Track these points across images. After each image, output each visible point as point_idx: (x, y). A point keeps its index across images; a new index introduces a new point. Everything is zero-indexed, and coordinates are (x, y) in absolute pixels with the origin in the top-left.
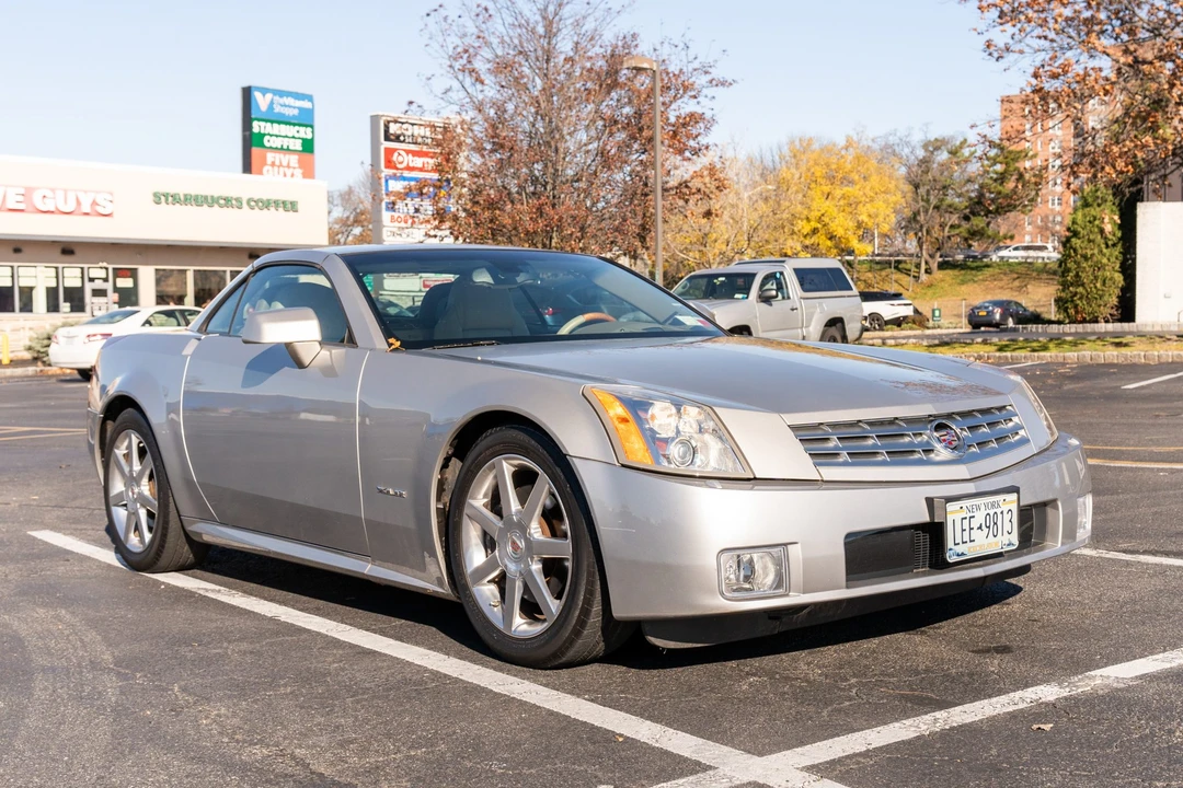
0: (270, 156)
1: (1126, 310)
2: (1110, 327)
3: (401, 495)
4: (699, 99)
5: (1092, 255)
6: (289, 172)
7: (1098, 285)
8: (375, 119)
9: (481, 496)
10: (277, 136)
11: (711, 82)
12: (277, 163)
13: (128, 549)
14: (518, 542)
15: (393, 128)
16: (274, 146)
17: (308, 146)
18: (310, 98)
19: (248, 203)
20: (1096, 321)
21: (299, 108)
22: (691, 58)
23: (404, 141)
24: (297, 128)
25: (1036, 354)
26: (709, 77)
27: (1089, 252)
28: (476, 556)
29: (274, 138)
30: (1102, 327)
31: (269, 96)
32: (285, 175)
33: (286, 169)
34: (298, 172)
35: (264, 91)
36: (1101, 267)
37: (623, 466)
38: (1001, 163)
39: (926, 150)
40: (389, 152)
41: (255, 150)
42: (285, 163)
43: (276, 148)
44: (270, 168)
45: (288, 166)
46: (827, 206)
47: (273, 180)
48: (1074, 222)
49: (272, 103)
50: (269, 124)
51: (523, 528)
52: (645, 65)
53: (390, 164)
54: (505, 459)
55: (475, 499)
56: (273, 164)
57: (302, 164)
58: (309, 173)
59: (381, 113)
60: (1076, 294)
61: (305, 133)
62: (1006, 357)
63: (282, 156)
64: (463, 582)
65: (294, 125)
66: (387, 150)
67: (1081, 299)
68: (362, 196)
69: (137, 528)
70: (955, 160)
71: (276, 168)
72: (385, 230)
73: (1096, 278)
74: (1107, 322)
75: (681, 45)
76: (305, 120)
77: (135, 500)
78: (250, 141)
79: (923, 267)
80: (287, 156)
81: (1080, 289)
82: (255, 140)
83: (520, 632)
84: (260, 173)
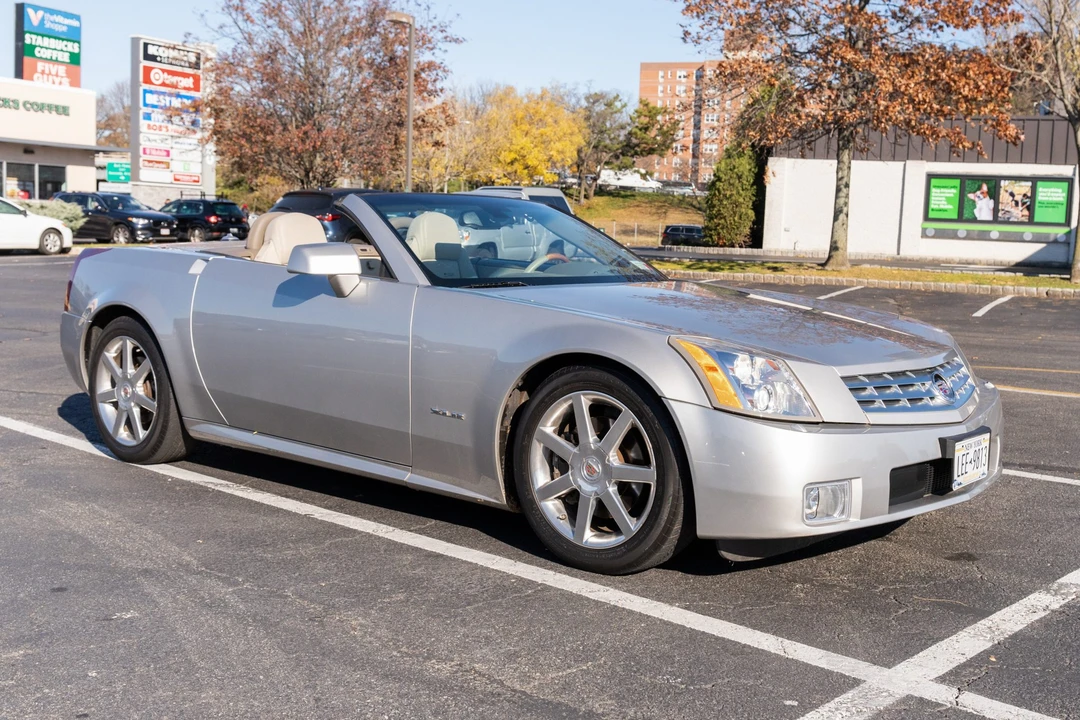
0: (40, 66)
1: (756, 239)
2: (744, 251)
3: (459, 417)
4: (434, 51)
5: (731, 195)
6: (57, 80)
7: (736, 218)
8: (135, 41)
9: (549, 424)
10: (47, 48)
11: (446, 37)
12: (47, 71)
13: (115, 441)
14: (595, 467)
15: (152, 50)
16: (44, 56)
17: (75, 59)
18: (78, 18)
19: (24, 104)
20: (733, 246)
21: (68, 26)
22: (431, 18)
23: (160, 62)
24: (65, 42)
25: (712, 273)
26: (444, 34)
27: (728, 193)
28: (541, 476)
29: (44, 50)
30: (737, 251)
31: (41, 13)
32: (54, 83)
33: (55, 78)
34: (66, 81)
35: (36, 8)
36: (737, 205)
37: (715, 408)
38: (645, 116)
39: (588, 102)
40: (148, 70)
41: (27, 60)
42: (54, 72)
43: (46, 59)
44: (40, 75)
45: (57, 75)
46: (524, 141)
47: (44, 86)
48: (718, 170)
49: (43, 19)
50: (40, 38)
51: (602, 456)
52: (404, 20)
53: (147, 80)
54: (584, 394)
55: (545, 426)
56: (43, 72)
57: (69, 74)
58: (75, 82)
59: (140, 36)
60: (719, 224)
61: (73, 48)
62: (689, 274)
63: (51, 65)
64: (530, 497)
65: (63, 40)
66: (145, 67)
67: (722, 228)
68: (114, 104)
69: (129, 424)
70: (610, 111)
71: (45, 76)
72: (141, 136)
73: (735, 213)
74: (741, 247)
75: (424, 6)
76: (73, 35)
77: (128, 400)
78: (22, 51)
79: (583, 193)
80: (56, 66)
81: (722, 221)
82: (26, 50)
83: (591, 543)
84: (32, 79)
